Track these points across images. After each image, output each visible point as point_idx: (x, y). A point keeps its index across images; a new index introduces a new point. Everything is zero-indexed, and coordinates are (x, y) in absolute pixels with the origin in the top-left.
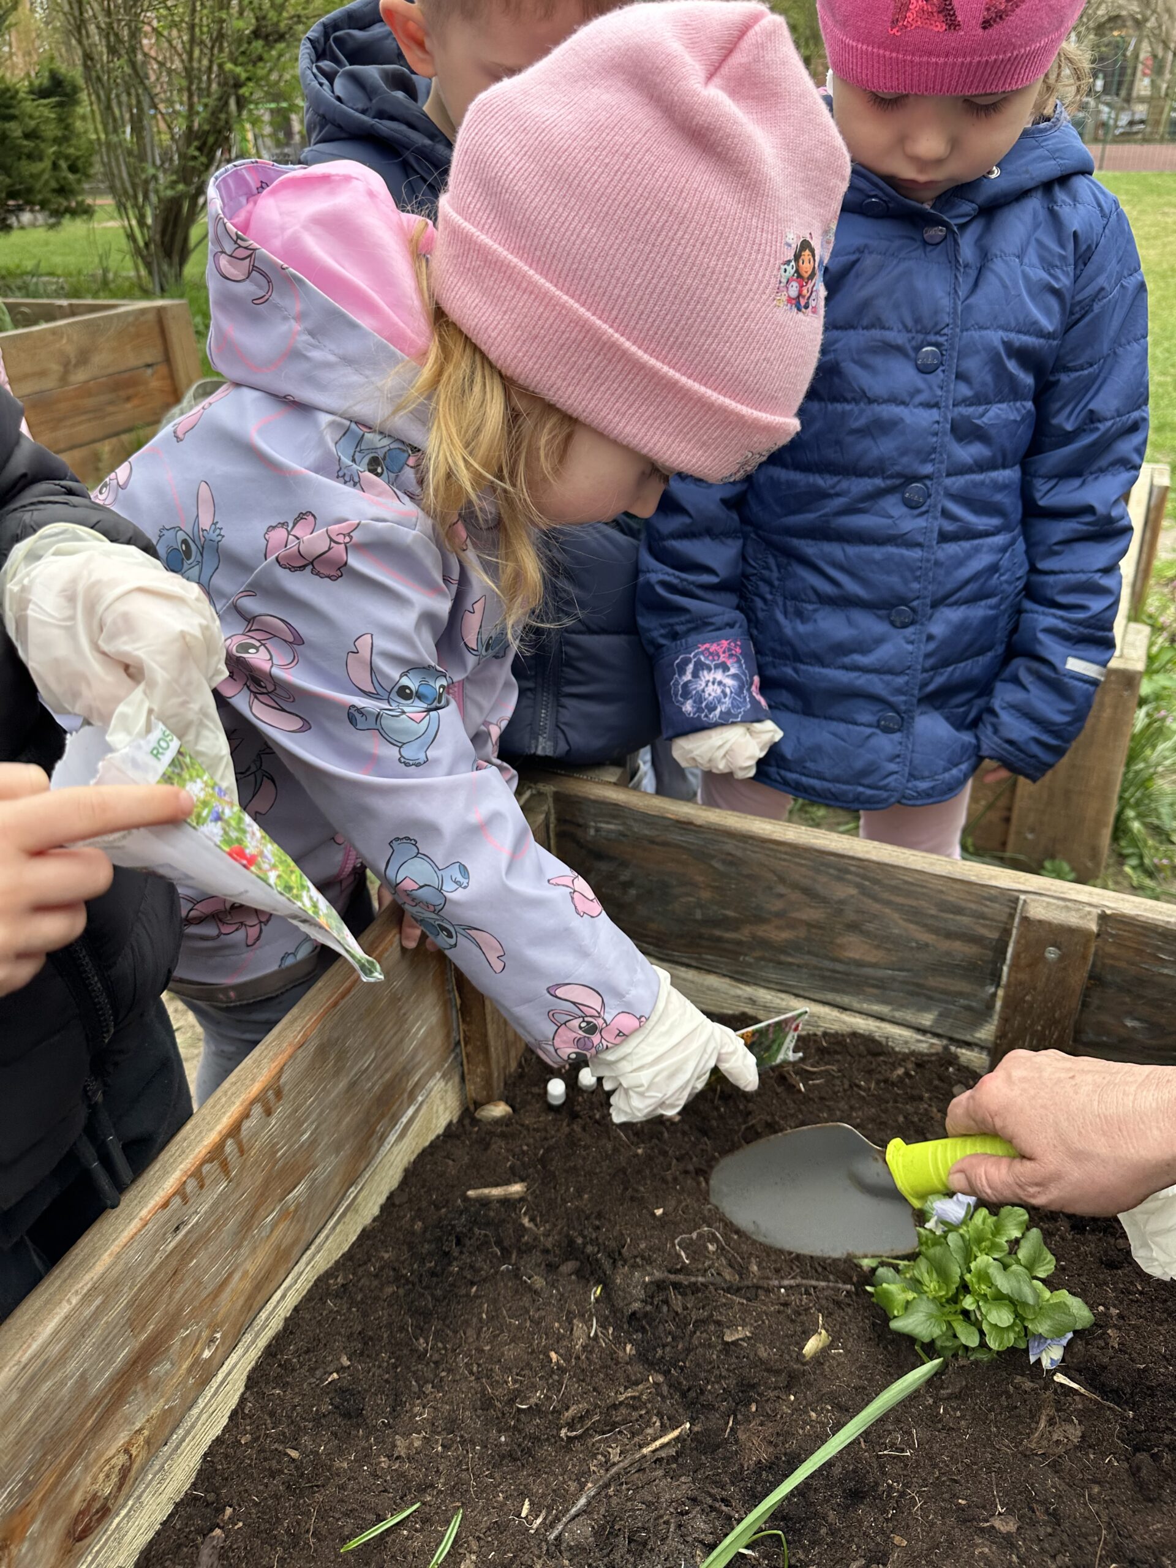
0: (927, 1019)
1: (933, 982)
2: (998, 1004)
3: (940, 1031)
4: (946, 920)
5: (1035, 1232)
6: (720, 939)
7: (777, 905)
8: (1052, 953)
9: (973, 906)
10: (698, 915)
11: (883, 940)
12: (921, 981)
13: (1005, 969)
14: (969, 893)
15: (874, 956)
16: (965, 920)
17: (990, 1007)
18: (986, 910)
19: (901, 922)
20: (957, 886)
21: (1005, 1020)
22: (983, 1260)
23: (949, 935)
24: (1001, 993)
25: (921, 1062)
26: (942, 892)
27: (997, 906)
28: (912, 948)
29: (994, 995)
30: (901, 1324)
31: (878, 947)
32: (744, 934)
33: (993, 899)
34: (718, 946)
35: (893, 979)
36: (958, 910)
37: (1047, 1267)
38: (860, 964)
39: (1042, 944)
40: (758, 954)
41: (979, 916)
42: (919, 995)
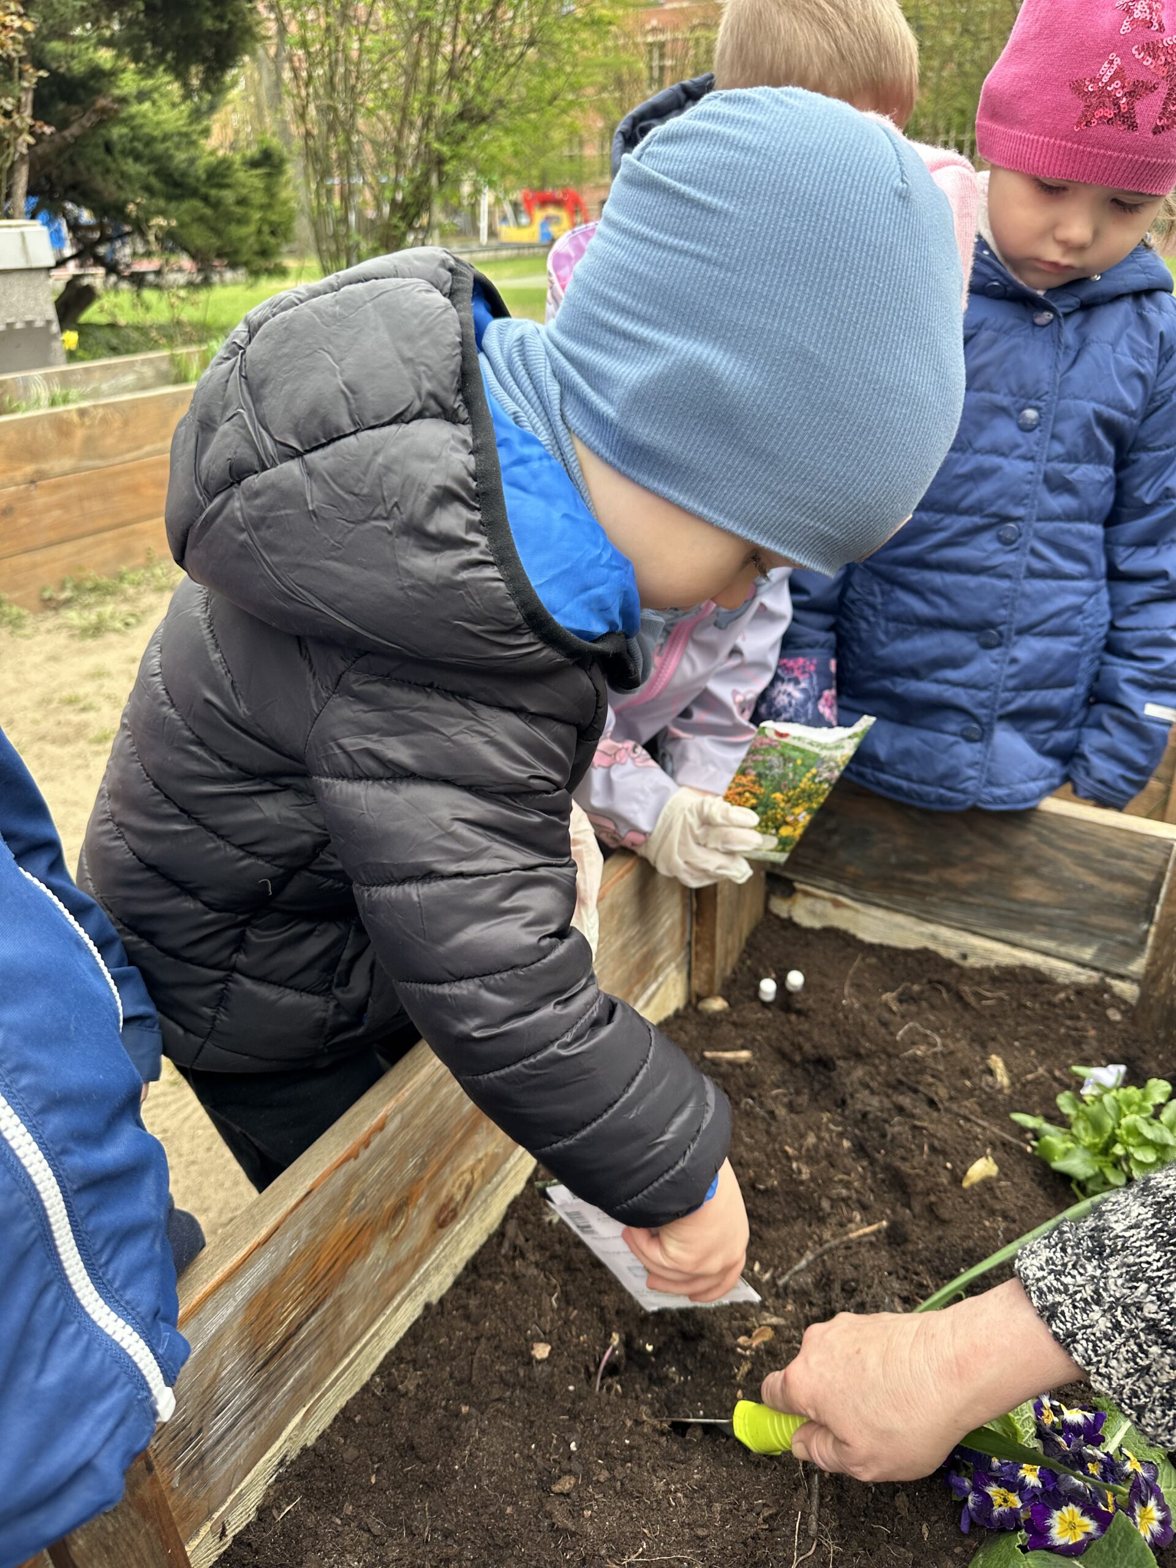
0: (1087, 954)
1: (1096, 920)
2: (1150, 940)
3: (1098, 964)
4: (1110, 864)
6: (910, 882)
7: (964, 851)
9: (1134, 852)
10: (893, 860)
11: (1056, 883)
12: (1085, 919)
13: (1158, 908)
14: (1131, 840)
15: (1047, 896)
16: (1127, 865)
17: (1143, 941)
18: (1144, 855)
19: (1073, 867)
20: (1123, 835)
21: (1156, 949)
22: (1131, 1119)
23: (1112, 877)
24: (1153, 929)
25: (1080, 990)
26: (1108, 840)
27: (1154, 852)
28: (1078, 890)
29: (1147, 932)
30: (1060, 1165)
31: (1049, 889)
32: (932, 878)
33: (1152, 846)
34: (908, 887)
35: (1060, 917)
36: (1122, 856)
38: (1033, 904)
40: (943, 894)
41: (1140, 861)
42: (1082, 932)
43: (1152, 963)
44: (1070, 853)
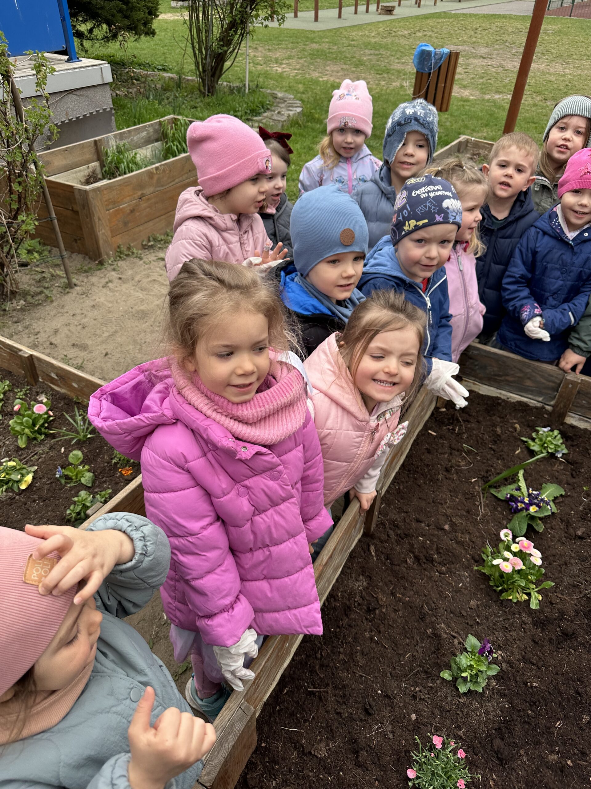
0: (540, 399)
1: (544, 391)
2: (557, 397)
3: (543, 402)
5: (559, 436)
6: (496, 379)
7: (512, 372)
8: (570, 386)
10: (492, 373)
11: (535, 382)
12: (541, 391)
13: (560, 389)
15: (532, 385)
16: (553, 378)
17: (555, 397)
19: (540, 378)
20: (553, 371)
21: (558, 399)
22: (549, 439)
23: (550, 381)
24: (558, 394)
25: (537, 408)
27: (560, 376)
28: (540, 384)
29: (556, 394)
30: (532, 448)
31: (533, 383)
32: (502, 378)
33: (560, 374)
34: (495, 381)
35: (535, 390)
36: (552, 376)
37: (561, 441)
38: (528, 386)
39: (569, 384)
41: (556, 378)
42: (540, 394)
43: (557, 402)
44: (540, 375)
